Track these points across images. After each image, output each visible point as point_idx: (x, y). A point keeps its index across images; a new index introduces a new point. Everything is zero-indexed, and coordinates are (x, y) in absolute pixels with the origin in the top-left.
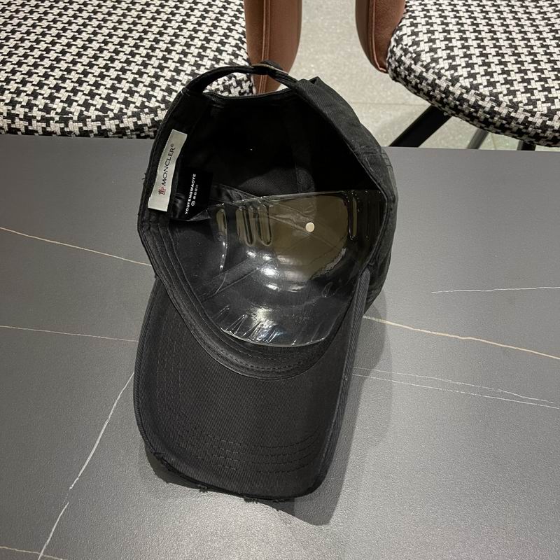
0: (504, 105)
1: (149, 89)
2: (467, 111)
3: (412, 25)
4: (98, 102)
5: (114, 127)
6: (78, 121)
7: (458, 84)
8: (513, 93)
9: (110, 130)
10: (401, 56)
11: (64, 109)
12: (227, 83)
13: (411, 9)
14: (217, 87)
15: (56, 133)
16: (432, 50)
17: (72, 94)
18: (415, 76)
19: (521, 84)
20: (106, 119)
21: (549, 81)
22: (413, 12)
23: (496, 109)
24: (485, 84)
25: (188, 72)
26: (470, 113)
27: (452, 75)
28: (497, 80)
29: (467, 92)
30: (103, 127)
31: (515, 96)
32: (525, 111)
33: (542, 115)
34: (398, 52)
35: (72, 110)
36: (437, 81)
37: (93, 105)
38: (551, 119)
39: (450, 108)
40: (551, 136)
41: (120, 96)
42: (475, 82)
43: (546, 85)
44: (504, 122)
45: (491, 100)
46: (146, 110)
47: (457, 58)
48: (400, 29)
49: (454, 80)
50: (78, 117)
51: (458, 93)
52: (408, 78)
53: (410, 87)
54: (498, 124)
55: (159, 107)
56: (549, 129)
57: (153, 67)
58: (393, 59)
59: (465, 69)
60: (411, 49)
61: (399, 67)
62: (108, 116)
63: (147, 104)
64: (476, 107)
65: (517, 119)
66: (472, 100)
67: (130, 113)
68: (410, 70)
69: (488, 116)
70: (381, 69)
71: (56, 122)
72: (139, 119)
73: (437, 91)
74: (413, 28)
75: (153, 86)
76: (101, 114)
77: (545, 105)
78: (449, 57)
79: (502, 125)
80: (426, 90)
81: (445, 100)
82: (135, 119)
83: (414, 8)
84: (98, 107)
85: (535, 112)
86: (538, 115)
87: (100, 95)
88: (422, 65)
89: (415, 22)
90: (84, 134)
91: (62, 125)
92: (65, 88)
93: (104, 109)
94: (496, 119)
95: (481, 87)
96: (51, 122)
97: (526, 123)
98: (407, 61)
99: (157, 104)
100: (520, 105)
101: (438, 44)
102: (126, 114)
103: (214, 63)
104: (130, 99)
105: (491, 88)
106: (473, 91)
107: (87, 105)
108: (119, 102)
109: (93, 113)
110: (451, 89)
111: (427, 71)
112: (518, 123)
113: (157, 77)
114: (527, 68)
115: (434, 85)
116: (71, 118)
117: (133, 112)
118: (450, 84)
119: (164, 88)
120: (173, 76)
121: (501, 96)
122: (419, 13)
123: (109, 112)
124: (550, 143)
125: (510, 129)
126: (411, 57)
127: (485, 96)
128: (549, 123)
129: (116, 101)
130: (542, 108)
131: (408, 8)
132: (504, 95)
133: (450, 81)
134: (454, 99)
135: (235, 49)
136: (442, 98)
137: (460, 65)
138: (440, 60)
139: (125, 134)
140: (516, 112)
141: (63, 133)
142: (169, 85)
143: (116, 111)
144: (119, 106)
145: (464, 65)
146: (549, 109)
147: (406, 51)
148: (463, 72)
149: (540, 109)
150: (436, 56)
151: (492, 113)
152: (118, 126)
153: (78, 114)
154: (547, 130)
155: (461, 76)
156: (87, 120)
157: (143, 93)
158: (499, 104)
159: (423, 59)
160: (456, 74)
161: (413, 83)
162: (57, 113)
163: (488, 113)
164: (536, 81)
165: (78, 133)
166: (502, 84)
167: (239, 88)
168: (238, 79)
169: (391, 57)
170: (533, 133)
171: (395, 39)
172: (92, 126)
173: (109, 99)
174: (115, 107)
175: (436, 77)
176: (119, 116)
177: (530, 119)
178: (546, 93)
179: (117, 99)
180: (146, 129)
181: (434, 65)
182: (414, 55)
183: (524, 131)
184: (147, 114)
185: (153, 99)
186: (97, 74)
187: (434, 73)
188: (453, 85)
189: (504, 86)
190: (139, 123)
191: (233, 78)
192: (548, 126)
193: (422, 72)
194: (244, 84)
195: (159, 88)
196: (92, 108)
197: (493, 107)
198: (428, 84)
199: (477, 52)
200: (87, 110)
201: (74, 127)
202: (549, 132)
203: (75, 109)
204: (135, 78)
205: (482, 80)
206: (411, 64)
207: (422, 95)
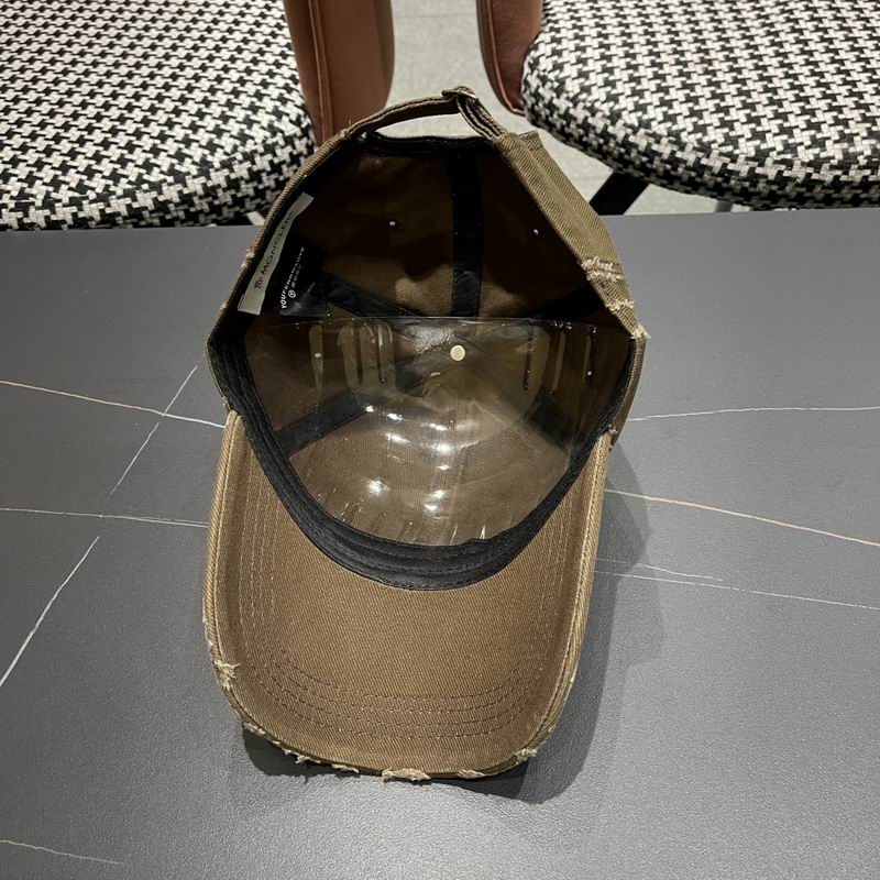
0: (689, 148)
1: (150, 156)
2: (638, 162)
3: (554, 40)
4: (73, 178)
5: (98, 213)
6: (43, 207)
7: (620, 123)
8: (702, 129)
9: (92, 219)
10: (538, 87)
11: (22, 191)
12: (269, 142)
13: (554, 18)
14: (254, 148)
15: (11, 227)
16: (582, 74)
17: (34, 169)
18: (559, 115)
19: (715, 116)
20: (84, 202)
21: (759, 107)
22: (556, 22)
23: (679, 155)
24: (661, 118)
25: (210, 128)
26: (643, 164)
27: (611, 109)
28: (677, 112)
29: (635, 133)
30: (81, 215)
31: (705, 134)
32: (721, 154)
33: (748, 159)
34: (534, 82)
35: (33, 191)
36: (590, 120)
37: (65, 183)
38: (762, 165)
39: (614, 159)
40: (766, 191)
41: (106, 167)
42: (645, 117)
43: (754, 114)
44: (693, 174)
45: (669, 141)
46: (145, 186)
47: (619, 84)
48: (536, 48)
49: (614, 117)
50: (43, 201)
51: (621, 135)
52: (550, 119)
53: (555, 133)
54: (685, 177)
55: (165, 181)
56: (761, 180)
57: (159, 125)
58: (528, 92)
59: (630, 99)
60: (551, 76)
61: (537, 103)
62: (87, 198)
63: (146, 177)
64: (650, 153)
65: (710, 168)
66: (643, 144)
67: (120, 192)
68: (551, 106)
69: (668, 167)
70: (515, 110)
71: (12, 210)
72: (135, 200)
73: (592, 136)
74: (554, 45)
75: (155, 151)
76: (77, 195)
77: (751, 143)
78: (607, 83)
79: (691, 178)
80: (576, 135)
81: (605, 148)
82: (128, 201)
83: (559, 16)
84: (73, 185)
85: (737, 156)
86: (741, 159)
87: (75, 167)
88: (568, 98)
89: (558, 36)
90: (53, 225)
91: (20, 215)
92: (25, 161)
93: (81, 188)
94: (680, 170)
95: (654, 124)
96: (4, 210)
97: (725, 173)
98: (547, 93)
99: (162, 177)
100: (713, 146)
101: (591, 65)
102: (114, 193)
103: (249, 113)
104: (120, 171)
105: (669, 124)
106: (642, 131)
107: (56, 183)
108: (103, 177)
109: (64, 194)
110: (611, 129)
111: (575, 106)
112: (713, 174)
113: (163, 137)
114: (725, 91)
115: (586, 126)
116: (33, 204)
117: (124, 190)
118: (609, 122)
119: (172, 152)
120: (187, 135)
121: (683, 135)
122: (565, 23)
123: (89, 192)
124: (768, 202)
125: (704, 184)
126: (552, 88)
127: (661, 137)
128: (759, 170)
129: (100, 175)
130: (747, 148)
131: (550, 18)
132: (690, 133)
133: (608, 118)
134: (617, 144)
135: (284, 91)
136: (600, 146)
137: (623, 94)
138: (594, 89)
139: (115, 224)
140: (708, 157)
141: (22, 226)
142: (180, 149)
143: (99, 190)
144: (104, 182)
145: (629, 92)
146: (757, 149)
147: (544, 80)
148: (626, 103)
149: (745, 150)
150: (587, 83)
151: (674, 161)
152: (102, 211)
153: (42, 197)
154: (758, 182)
155: (624, 109)
156: (57, 205)
157: (140, 162)
158: (682, 147)
159: (569, 89)
160: (617, 107)
161: (558, 125)
162: (12, 198)
163: (667, 162)
164: (738, 109)
165: (43, 224)
166: (686, 117)
167: (289, 149)
168: (287, 134)
169: (525, 91)
170: (739, 188)
171: (529, 63)
172: (64, 213)
173: (90, 173)
174: (98, 184)
175: (588, 114)
176: (103, 198)
177: (731, 167)
178: (753, 126)
179: (101, 172)
180: (146, 213)
181: (584, 96)
182: (556, 84)
183: (725, 185)
184: (146, 191)
185: (156, 170)
186: (74, 139)
187: (585, 107)
188: (613, 124)
189: (688, 120)
190: (135, 205)
191: (280, 135)
192: (759, 176)
193: (568, 108)
194: (297, 142)
195: (166, 154)
196: (64, 187)
197: (673, 153)
198: (578, 126)
199: (650, 73)
200: (56, 191)
201: (37, 216)
202: (761, 185)
203: (39, 191)
204: (130, 142)
205: (655, 113)
206: (552, 98)
207: (572, 143)
